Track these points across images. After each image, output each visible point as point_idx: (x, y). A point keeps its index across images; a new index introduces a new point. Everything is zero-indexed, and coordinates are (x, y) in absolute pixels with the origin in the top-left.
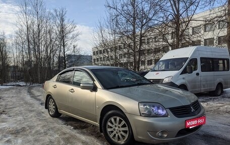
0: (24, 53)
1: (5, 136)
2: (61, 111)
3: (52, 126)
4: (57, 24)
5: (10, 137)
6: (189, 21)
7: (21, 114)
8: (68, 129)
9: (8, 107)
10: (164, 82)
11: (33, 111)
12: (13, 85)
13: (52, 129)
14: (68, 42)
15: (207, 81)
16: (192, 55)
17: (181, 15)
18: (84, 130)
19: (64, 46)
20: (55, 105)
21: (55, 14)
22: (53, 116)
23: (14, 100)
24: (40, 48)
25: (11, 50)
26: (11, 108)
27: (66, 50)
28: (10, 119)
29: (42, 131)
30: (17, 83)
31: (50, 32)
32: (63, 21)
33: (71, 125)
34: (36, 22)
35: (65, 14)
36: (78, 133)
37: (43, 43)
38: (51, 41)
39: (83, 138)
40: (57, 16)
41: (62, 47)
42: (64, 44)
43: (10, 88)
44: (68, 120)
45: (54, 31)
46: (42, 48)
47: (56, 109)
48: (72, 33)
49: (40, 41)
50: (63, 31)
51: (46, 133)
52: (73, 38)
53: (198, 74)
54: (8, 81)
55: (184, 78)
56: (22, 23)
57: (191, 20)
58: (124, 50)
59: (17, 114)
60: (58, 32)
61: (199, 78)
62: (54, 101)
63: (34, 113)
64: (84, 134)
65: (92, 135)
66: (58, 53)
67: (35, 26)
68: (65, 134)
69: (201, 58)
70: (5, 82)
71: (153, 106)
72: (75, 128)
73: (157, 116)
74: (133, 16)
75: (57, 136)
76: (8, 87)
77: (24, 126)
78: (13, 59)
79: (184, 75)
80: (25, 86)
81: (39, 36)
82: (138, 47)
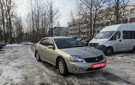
0: (31, 26)
1: (14, 68)
2: (41, 58)
3: (36, 65)
4: (48, 10)
5: (17, 69)
6: (125, 7)
7: (24, 59)
8: (43, 67)
9: (19, 55)
10: (99, 45)
11: (30, 58)
12: (25, 44)
13: (35, 66)
14: (54, 20)
15: (126, 45)
16: (118, 29)
17: (120, 3)
18: (50, 68)
19: (52, 23)
20: (39, 56)
21: (47, 4)
22: (38, 61)
23: (23, 52)
24: (39, 24)
25: (24, 25)
26: (20, 56)
27: (53, 24)
28: (19, 61)
29: (31, 67)
30: (27, 43)
31: (44, 14)
32: (52, 8)
33: (45, 65)
34: (37, 9)
35: (53, 3)
36: (46, 69)
37: (41, 21)
38: (45, 19)
39: (47, 71)
40: (48, 5)
41: (51, 23)
42: (52, 21)
43: (23, 46)
44: (45, 63)
45: (47, 14)
46: (40, 23)
47: (39, 57)
48: (56, 15)
49: (39, 20)
50: (51, 14)
51: (32, 68)
52: (57, 17)
53: (120, 41)
54: (23, 42)
55: (111, 43)
56: (29, 10)
57: (126, 6)
58: (85, 25)
59: (22, 59)
60: (49, 14)
61: (121, 43)
62: (38, 54)
63: (30, 59)
64: (49, 69)
65: (53, 70)
66: (49, 26)
67: (36, 11)
68: (40, 69)
69: (123, 32)
70: (21, 42)
71: (77, 57)
72: (47, 67)
73: (78, 61)
74: (91, 4)
75: (37, 69)
76: (22, 45)
77: (23, 64)
78: (25, 29)
79: (111, 41)
80: (31, 45)
81: (38, 17)
82: (93, 23)
